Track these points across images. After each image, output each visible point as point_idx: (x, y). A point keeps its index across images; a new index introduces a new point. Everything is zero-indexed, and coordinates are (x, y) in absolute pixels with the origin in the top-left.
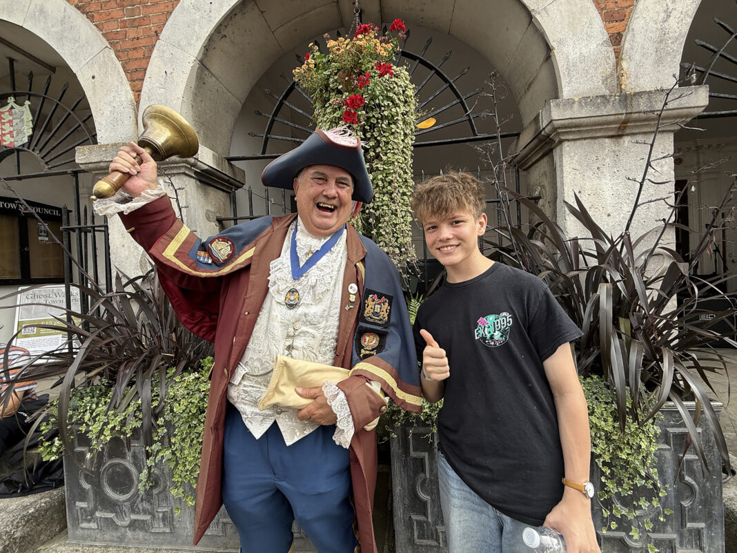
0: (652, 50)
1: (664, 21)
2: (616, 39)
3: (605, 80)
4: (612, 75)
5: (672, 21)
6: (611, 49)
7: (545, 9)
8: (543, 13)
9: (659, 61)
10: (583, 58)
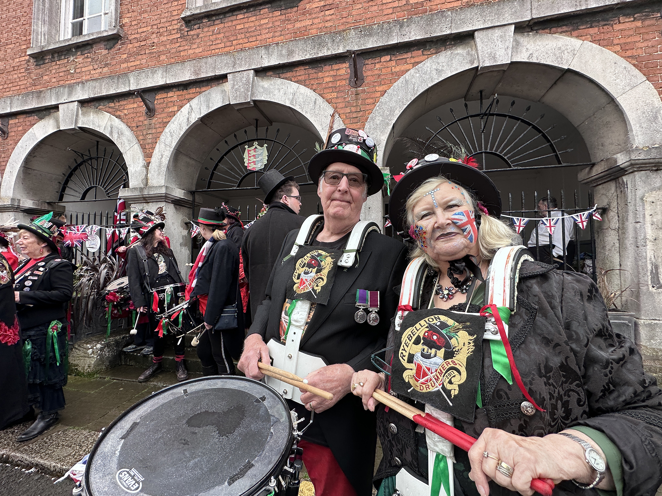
0: (157, 170)
2: (148, 165)
4: (144, 179)
6: (145, 169)
7: (126, 152)
8: (125, 154)
10: (136, 172)
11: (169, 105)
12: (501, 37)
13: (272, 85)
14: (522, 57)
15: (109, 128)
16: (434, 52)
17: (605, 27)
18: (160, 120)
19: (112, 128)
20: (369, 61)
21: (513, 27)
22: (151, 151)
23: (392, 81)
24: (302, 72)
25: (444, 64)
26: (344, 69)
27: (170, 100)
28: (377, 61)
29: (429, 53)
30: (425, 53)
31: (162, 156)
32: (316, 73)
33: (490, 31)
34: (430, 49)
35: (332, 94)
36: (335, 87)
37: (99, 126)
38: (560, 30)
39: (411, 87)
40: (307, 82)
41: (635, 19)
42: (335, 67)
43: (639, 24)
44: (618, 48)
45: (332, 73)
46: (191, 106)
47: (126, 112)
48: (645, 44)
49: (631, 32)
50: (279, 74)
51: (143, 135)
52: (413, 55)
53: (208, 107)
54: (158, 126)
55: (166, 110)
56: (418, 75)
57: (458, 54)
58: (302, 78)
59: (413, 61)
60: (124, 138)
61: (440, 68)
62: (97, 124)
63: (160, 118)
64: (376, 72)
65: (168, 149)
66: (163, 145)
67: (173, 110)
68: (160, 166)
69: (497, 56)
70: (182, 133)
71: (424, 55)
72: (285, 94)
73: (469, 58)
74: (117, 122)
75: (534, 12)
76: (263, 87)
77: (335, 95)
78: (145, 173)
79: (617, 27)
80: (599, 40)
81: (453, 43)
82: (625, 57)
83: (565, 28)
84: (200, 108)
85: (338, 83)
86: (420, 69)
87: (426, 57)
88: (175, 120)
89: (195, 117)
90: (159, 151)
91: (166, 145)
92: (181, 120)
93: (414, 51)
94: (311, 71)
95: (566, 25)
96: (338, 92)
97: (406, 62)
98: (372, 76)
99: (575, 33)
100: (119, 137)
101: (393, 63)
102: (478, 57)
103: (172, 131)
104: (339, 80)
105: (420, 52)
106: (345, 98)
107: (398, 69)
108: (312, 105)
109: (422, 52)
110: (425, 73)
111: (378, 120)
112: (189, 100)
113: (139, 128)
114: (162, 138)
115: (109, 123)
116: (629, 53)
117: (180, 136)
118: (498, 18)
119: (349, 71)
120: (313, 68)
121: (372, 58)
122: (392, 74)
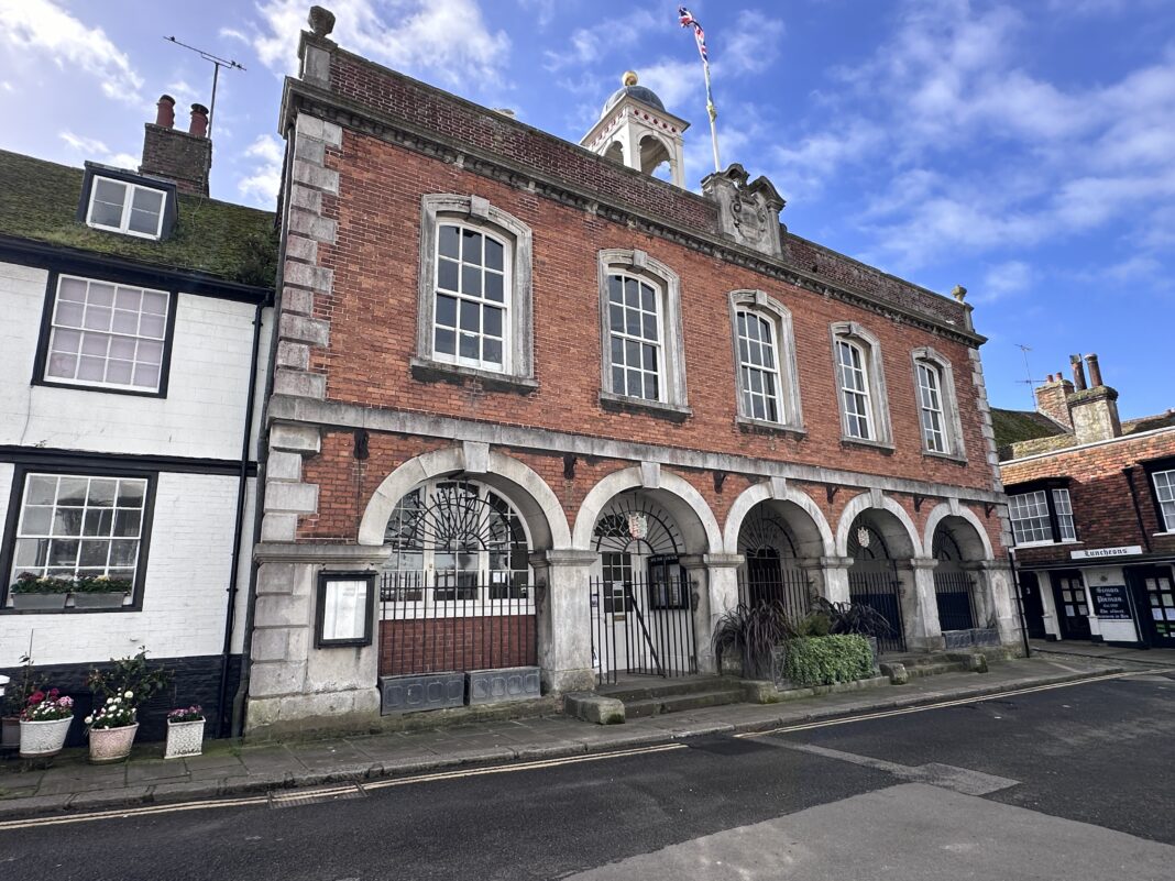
12: (956, 503)
13: (888, 501)
14: (961, 515)
16: (938, 502)
20: (920, 500)
21: (958, 500)
24: (900, 498)
25: (943, 510)
26: (913, 501)
28: (923, 501)
33: (953, 500)
38: (968, 505)
39: (935, 518)
40: (901, 504)
41: (980, 507)
42: (910, 499)
44: (979, 517)
45: (909, 502)
48: (984, 519)
49: (980, 512)
50: (890, 495)
52: (933, 502)
53: (862, 506)
57: (945, 506)
58: (900, 501)
69: (956, 512)
72: (896, 509)
74: (812, 502)
75: (962, 496)
76: (885, 501)
77: (911, 514)
79: (977, 509)
80: (975, 513)
81: (944, 500)
82: (980, 521)
84: (859, 506)
86: (936, 510)
87: (936, 504)
97: (930, 505)
98: (922, 508)
99: (970, 508)
101: (927, 504)
102: (951, 510)
104: (912, 507)
106: (915, 517)
110: (938, 513)
111: (928, 531)
112: (852, 498)
118: (954, 495)
119: (915, 503)
120: (903, 497)
121: (922, 498)
122: (929, 510)
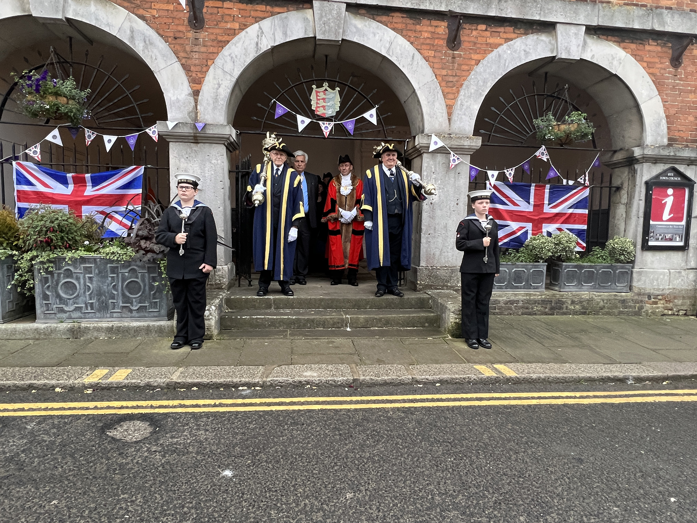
0: (211, 102)
1: (217, 89)
2: (196, 93)
3: (189, 113)
4: (192, 112)
5: (221, 90)
6: (192, 98)
7: (159, 71)
8: (158, 73)
9: (215, 108)
10: (178, 100)
11: (227, 18)
12: (576, 34)
13: (366, 26)
14: (587, 57)
15: (128, 32)
16: (523, 32)
17: (641, 45)
18: (213, 37)
19: (132, 31)
20: (467, 26)
21: (584, 28)
22: (201, 76)
23: (486, 52)
24: (400, 20)
25: (531, 47)
26: (442, 27)
27: (227, 12)
28: (473, 28)
29: (519, 32)
30: (516, 31)
31: (219, 85)
32: (414, 24)
33: (568, 27)
34: (520, 29)
35: (430, 52)
36: (433, 45)
37: (108, 25)
38: (613, 39)
39: (502, 61)
40: (405, 33)
41: (657, 44)
42: (435, 23)
43: (659, 49)
44: (645, 65)
45: (430, 29)
46: (260, 28)
47: (155, 13)
48: (660, 66)
49: (654, 54)
50: (373, 15)
51: (185, 51)
52: (506, 31)
53: (285, 34)
54: (209, 44)
55: (222, 25)
56: (509, 52)
57: (542, 40)
58: (399, 26)
59: (505, 36)
60: (155, 51)
61: (528, 50)
62: (104, 21)
63: (213, 34)
64: (473, 39)
65: (229, 77)
66: (219, 72)
67: (233, 27)
68: (216, 99)
69: (571, 51)
70: (249, 61)
71: (514, 32)
72: (381, 40)
73: (550, 46)
74: (141, 25)
75: (600, 20)
76: (356, 27)
77: (432, 53)
78: (193, 104)
79: (647, 47)
80: (636, 55)
81: (538, 28)
82: (648, 73)
83: (616, 39)
84: (274, 34)
85: (436, 41)
86: (511, 47)
87: (516, 35)
88: (237, 42)
89: (266, 45)
90: (214, 78)
91: (225, 72)
92: (247, 43)
93: (507, 26)
94: (409, 21)
95: (617, 36)
96: (435, 51)
97: (499, 36)
98: (469, 42)
99: (622, 45)
100: (146, 47)
101: (488, 34)
102: (557, 48)
103: (234, 56)
104: (437, 38)
105: (511, 29)
106: (442, 59)
107: (491, 40)
108: (410, 59)
109: (514, 30)
110: (515, 51)
111: (473, 89)
112: (257, 20)
113: (178, 41)
114: (219, 61)
115: (127, 25)
116: (651, 71)
117: (246, 64)
118: (575, 17)
119: (447, 32)
120: (411, 18)
121: (471, 24)
122: (487, 44)
